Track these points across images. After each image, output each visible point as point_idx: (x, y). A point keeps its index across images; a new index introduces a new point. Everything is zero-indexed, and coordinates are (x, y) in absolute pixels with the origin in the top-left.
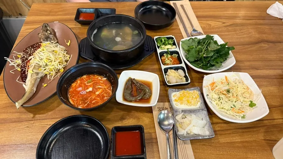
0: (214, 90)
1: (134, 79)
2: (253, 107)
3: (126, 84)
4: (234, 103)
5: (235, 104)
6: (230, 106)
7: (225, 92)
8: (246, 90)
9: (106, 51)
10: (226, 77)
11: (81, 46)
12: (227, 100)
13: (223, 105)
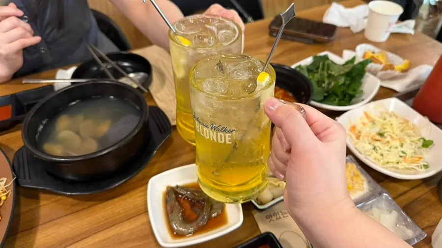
0: (361, 138)
1: (177, 187)
2: (430, 146)
3: (166, 202)
4: (400, 149)
5: (403, 149)
6: (398, 156)
7: (378, 137)
8: (404, 125)
9: (75, 159)
10: (366, 114)
11: (16, 166)
12: (387, 148)
13: (386, 158)
